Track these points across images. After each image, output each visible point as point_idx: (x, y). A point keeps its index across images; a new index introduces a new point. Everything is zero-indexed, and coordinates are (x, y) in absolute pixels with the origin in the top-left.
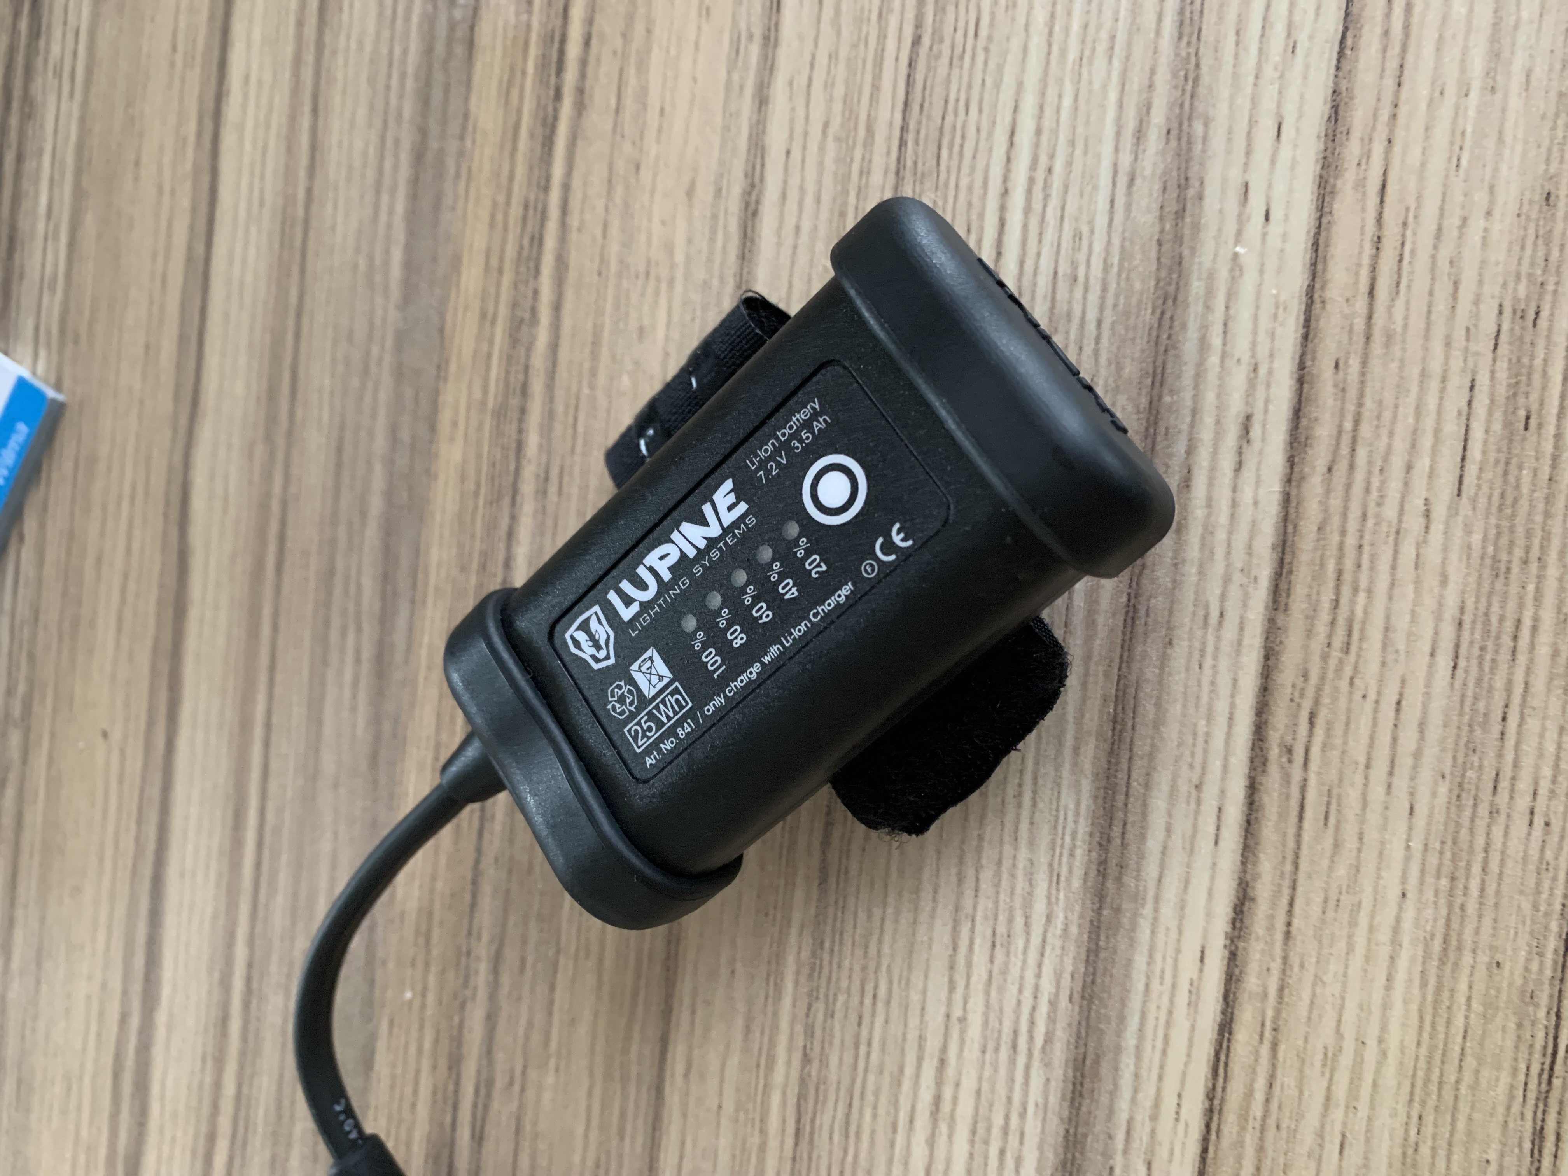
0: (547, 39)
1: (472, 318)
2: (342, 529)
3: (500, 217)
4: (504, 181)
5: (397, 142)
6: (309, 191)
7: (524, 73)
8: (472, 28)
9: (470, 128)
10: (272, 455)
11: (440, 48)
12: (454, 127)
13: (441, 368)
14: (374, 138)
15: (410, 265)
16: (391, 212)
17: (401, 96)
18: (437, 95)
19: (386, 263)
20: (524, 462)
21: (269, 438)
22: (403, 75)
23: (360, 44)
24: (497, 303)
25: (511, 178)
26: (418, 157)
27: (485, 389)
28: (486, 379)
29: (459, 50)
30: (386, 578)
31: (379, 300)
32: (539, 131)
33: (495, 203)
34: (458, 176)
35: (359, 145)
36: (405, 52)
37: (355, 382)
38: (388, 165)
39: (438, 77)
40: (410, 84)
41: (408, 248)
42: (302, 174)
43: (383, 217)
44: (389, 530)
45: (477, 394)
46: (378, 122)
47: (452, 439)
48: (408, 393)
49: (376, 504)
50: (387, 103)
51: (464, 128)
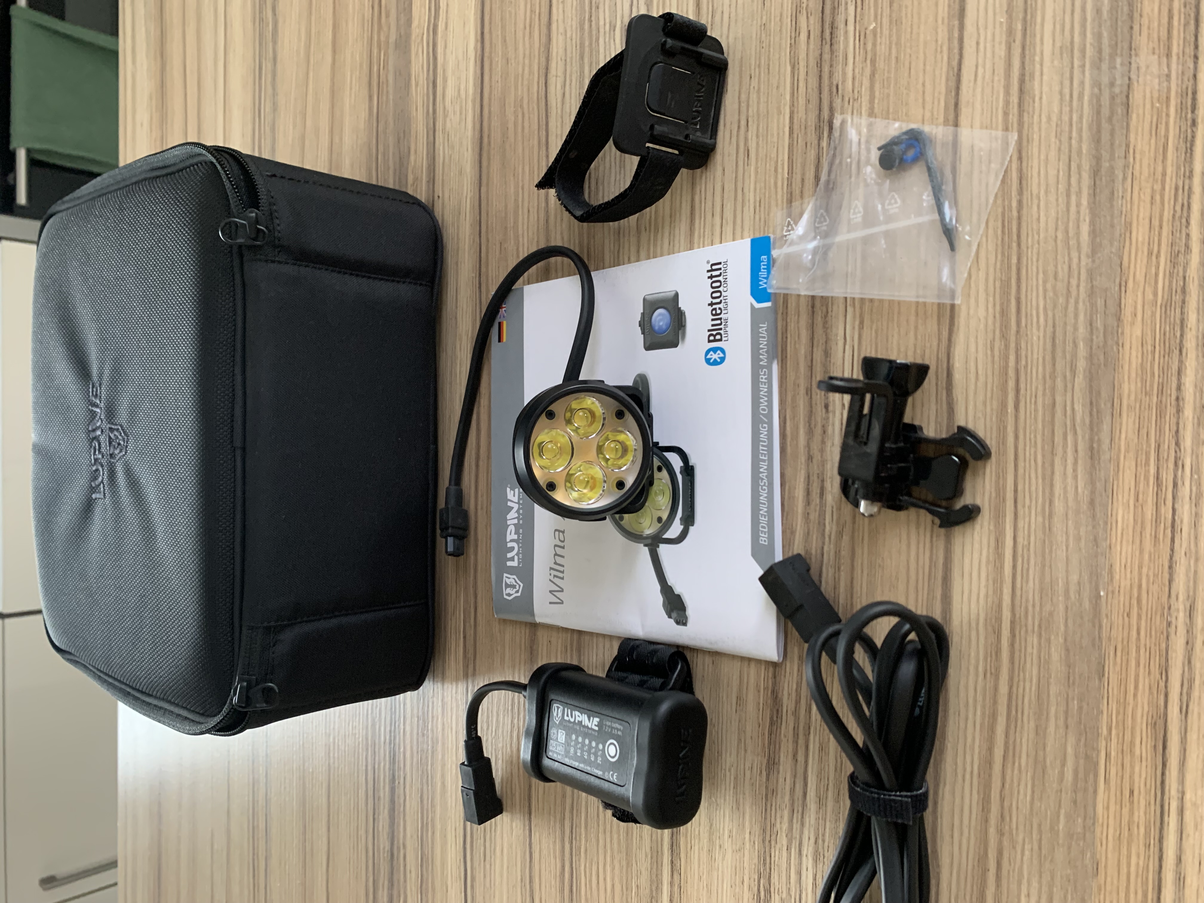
0: (1183, 94)
1: (1143, 257)
2: (1059, 381)
3: (1158, 197)
4: (1159, 176)
5: (1079, 167)
6: (1020, 202)
7: (1168, 115)
8: (1128, 97)
9: (1131, 151)
10: (1007, 347)
11: (1105, 112)
12: (1119, 152)
13: (1122, 286)
14: (1062, 166)
15: (1094, 233)
16: (1078, 205)
17: (1080, 140)
18: (1105, 137)
19: (1078, 234)
20: (1187, 330)
21: (1004, 336)
22: (1080, 130)
23: (1049, 119)
24: (1159, 245)
25: (1164, 174)
26: (1095, 173)
27: (1155, 294)
28: (1156, 288)
29: (1120, 110)
30: (1093, 405)
31: (1075, 255)
32: (1182, 145)
33: (1153, 190)
34: (1125, 179)
35: (1052, 172)
36: (1081, 117)
37: (1061, 300)
38: (1074, 181)
39: (1105, 125)
40: (1085, 134)
41: (1092, 223)
42: (1014, 193)
43: (1073, 209)
44: (1092, 378)
45: (1150, 296)
46: (1064, 157)
47: (1133, 324)
48: (1100, 302)
49: (1081, 364)
50: (1070, 145)
51: (1127, 151)
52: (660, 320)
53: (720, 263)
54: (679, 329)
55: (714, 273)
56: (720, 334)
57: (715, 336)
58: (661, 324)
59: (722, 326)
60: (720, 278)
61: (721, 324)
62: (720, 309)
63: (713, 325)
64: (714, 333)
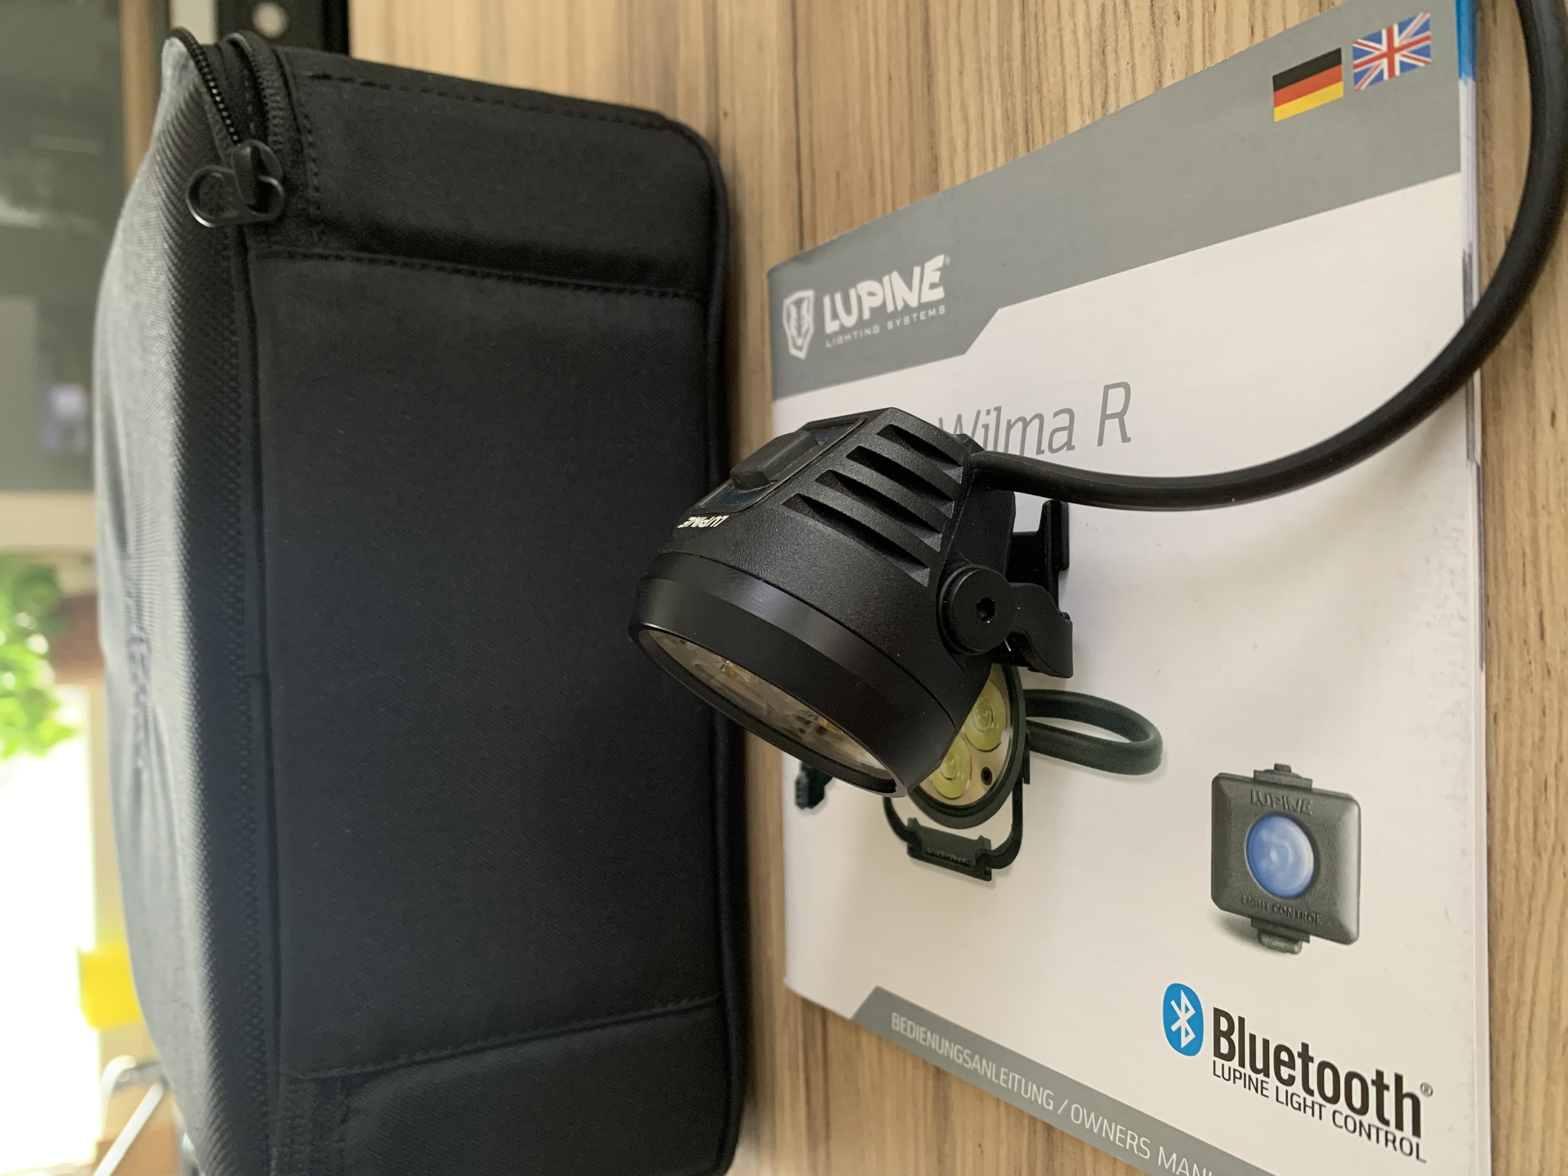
52: (1283, 857)
53: (1416, 1132)
54: (1255, 919)
55: (1389, 1097)
56: (1229, 1057)
57: (1228, 1035)
58: (1274, 855)
59: (1247, 1070)
60: (1371, 1117)
61: (1254, 1069)
62: (1291, 1081)
63: (1253, 1038)
64: (1235, 1037)
